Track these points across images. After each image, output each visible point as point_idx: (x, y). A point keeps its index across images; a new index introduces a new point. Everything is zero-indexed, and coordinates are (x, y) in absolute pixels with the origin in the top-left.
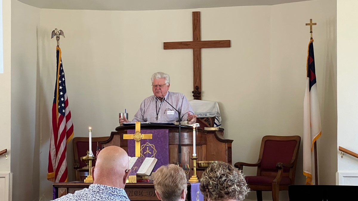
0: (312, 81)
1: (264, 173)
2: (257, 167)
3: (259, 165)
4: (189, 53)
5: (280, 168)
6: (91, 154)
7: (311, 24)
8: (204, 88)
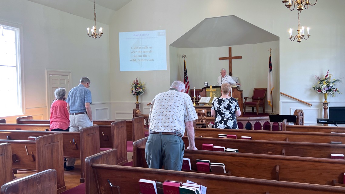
0: (271, 70)
1: (254, 101)
2: (252, 99)
3: (252, 98)
4: (227, 61)
5: (259, 99)
6: (195, 96)
7: (270, 50)
8: (233, 73)
